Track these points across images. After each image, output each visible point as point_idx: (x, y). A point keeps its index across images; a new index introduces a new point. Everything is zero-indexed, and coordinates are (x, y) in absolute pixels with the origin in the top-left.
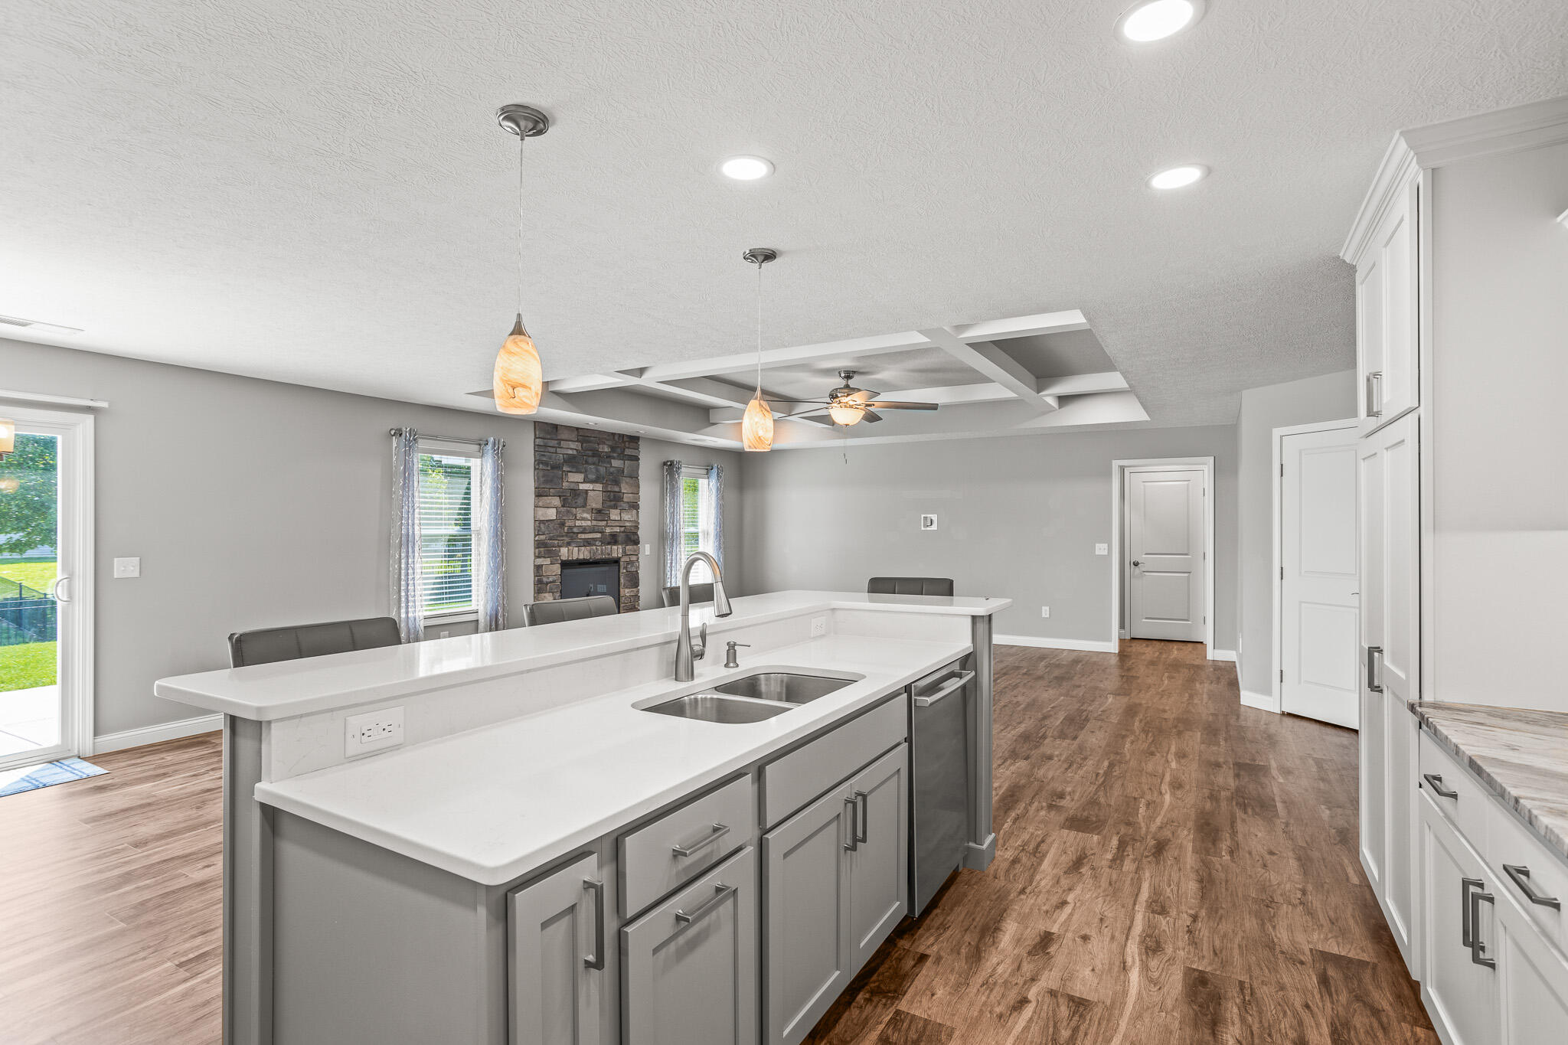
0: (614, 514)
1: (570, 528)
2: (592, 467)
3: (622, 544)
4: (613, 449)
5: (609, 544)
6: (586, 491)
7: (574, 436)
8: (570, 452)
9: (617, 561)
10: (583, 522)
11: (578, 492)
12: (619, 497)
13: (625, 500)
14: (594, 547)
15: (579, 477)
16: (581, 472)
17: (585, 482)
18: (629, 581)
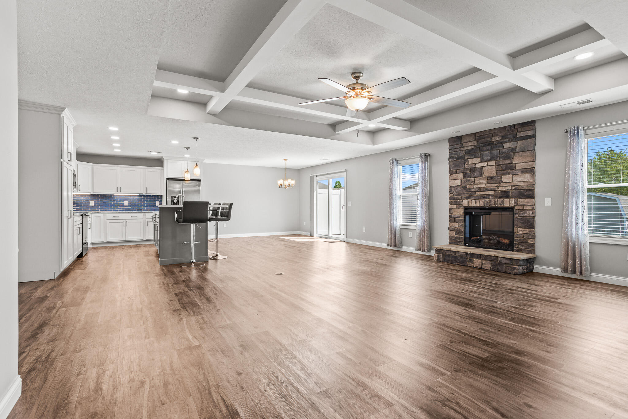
0: (506, 179)
1: (470, 189)
2: (488, 152)
3: (514, 197)
4: (503, 137)
5: (500, 197)
6: (482, 168)
7: (472, 138)
8: (470, 148)
9: (510, 209)
10: (479, 185)
11: (475, 169)
12: (511, 167)
13: (517, 168)
14: (488, 200)
15: (479, 160)
16: (479, 157)
17: (481, 162)
18: (522, 223)
